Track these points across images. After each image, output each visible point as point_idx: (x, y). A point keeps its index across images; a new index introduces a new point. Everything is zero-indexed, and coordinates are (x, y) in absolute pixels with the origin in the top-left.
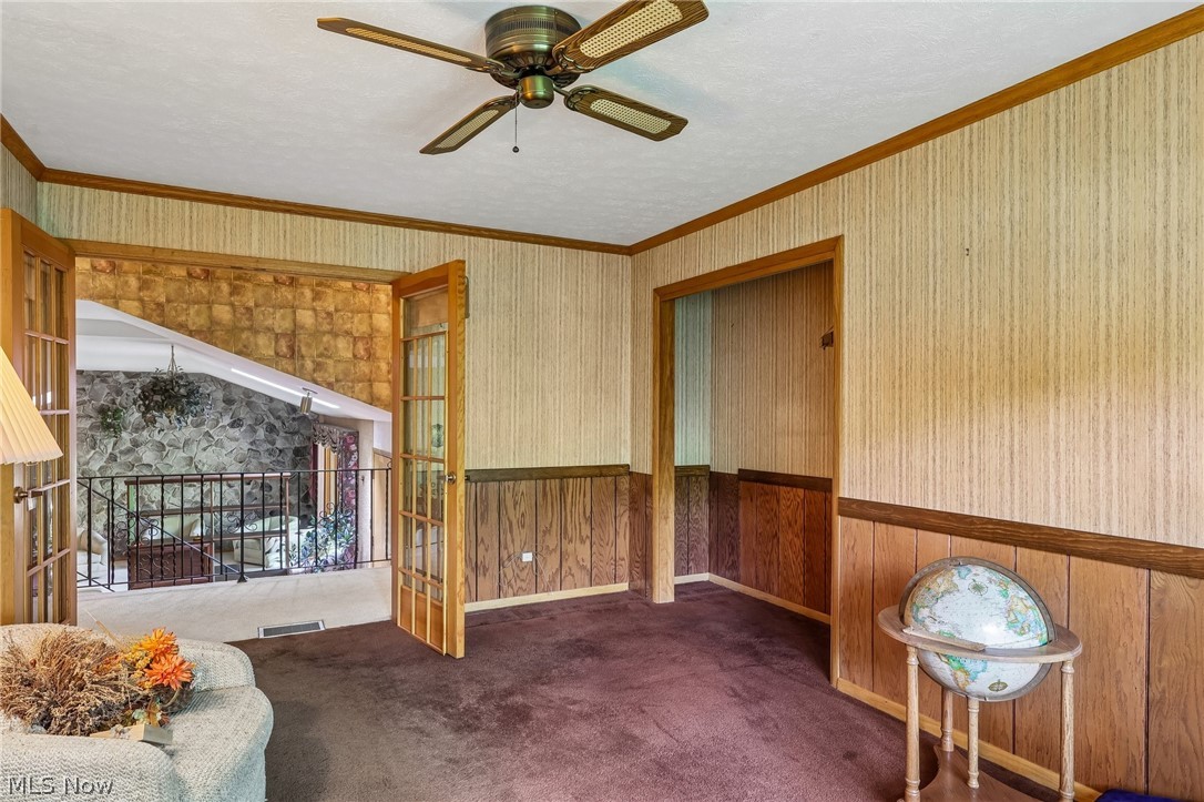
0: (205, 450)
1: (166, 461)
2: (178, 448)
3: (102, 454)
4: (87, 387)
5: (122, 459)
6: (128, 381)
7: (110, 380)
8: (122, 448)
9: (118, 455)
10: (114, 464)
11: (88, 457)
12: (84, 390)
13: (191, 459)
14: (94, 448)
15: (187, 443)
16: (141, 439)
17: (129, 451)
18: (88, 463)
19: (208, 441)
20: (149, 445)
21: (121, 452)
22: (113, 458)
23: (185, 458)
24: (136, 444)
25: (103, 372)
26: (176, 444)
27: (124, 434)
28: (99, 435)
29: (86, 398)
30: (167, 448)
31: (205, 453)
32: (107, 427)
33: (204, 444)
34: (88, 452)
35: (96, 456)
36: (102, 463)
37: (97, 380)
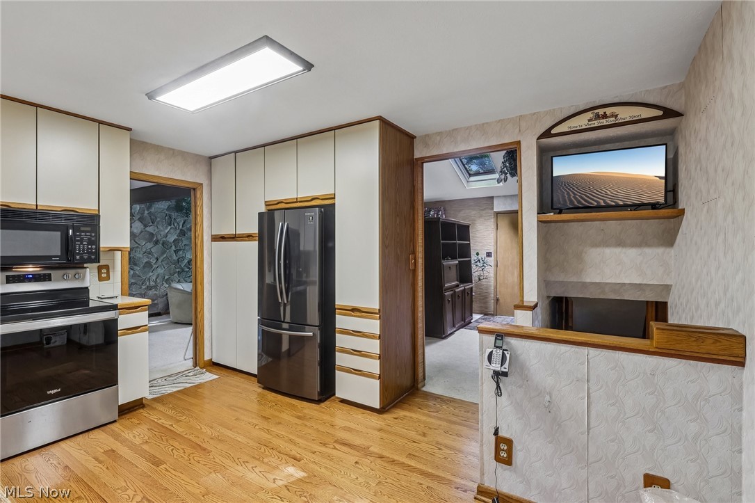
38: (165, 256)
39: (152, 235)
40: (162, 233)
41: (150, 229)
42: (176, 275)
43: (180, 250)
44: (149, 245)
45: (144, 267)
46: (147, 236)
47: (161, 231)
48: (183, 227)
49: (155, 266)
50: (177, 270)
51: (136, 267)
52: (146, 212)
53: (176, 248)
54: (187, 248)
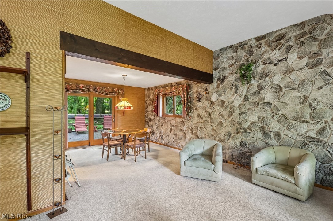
0: (320, 88)
1: (282, 100)
2: (293, 89)
3: (240, 96)
4: (234, 55)
5: (251, 99)
6: (257, 43)
7: (246, 46)
8: (252, 92)
9: (249, 96)
10: (246, 103)
11: (233, 98)
12: (232, 57)
13: (306, 98)
14: (236, 92)
15: (302, 83)
16: (264, 84)
17: (256, 93)
18: (232, 102)
19: (325, 80)
20: (269, 88)
21: (251, 95)
22: (246, 99)
23: (299, 97)
24: (261, 88)
25: (242, 43)
26: (291, 85)
27: (253, 82)
28: (239, 83)
29: (233, 62)
30: (284, 90)
31: (320, 92)
32: (243, 76)
33: (320, 83)
34: (233, 95)
35: (237, 98)
36: (240, 102)
37: (239, 49)
38: (232, 117)
39: (223, 102)
40: (230, 100)
41: (222, 98)
42: (240, 134)
43: (243, 113)
44: (221, 110)
45: (218, 125)
46: (220, 103)
47: (230, 98)
48: (247, 92)
49: (225, 125)
50: (241, 131)
51: (213, 125)
52: (221, 86)
53: (240, 111)
54: (250, 111)
